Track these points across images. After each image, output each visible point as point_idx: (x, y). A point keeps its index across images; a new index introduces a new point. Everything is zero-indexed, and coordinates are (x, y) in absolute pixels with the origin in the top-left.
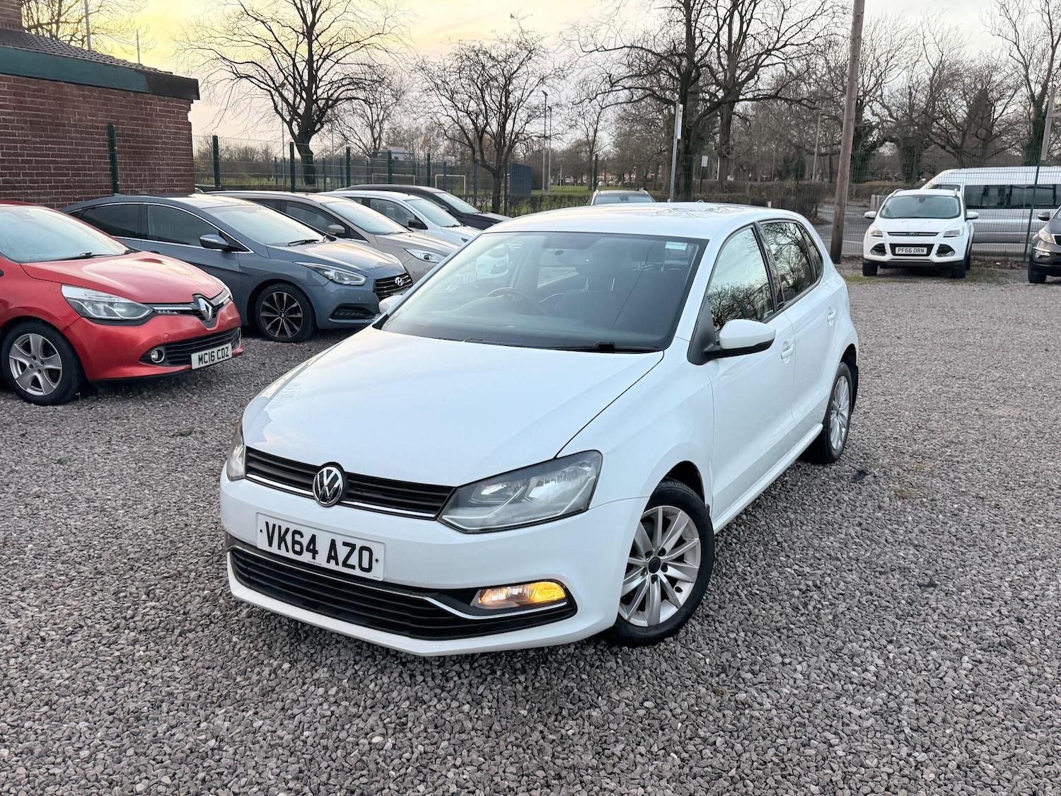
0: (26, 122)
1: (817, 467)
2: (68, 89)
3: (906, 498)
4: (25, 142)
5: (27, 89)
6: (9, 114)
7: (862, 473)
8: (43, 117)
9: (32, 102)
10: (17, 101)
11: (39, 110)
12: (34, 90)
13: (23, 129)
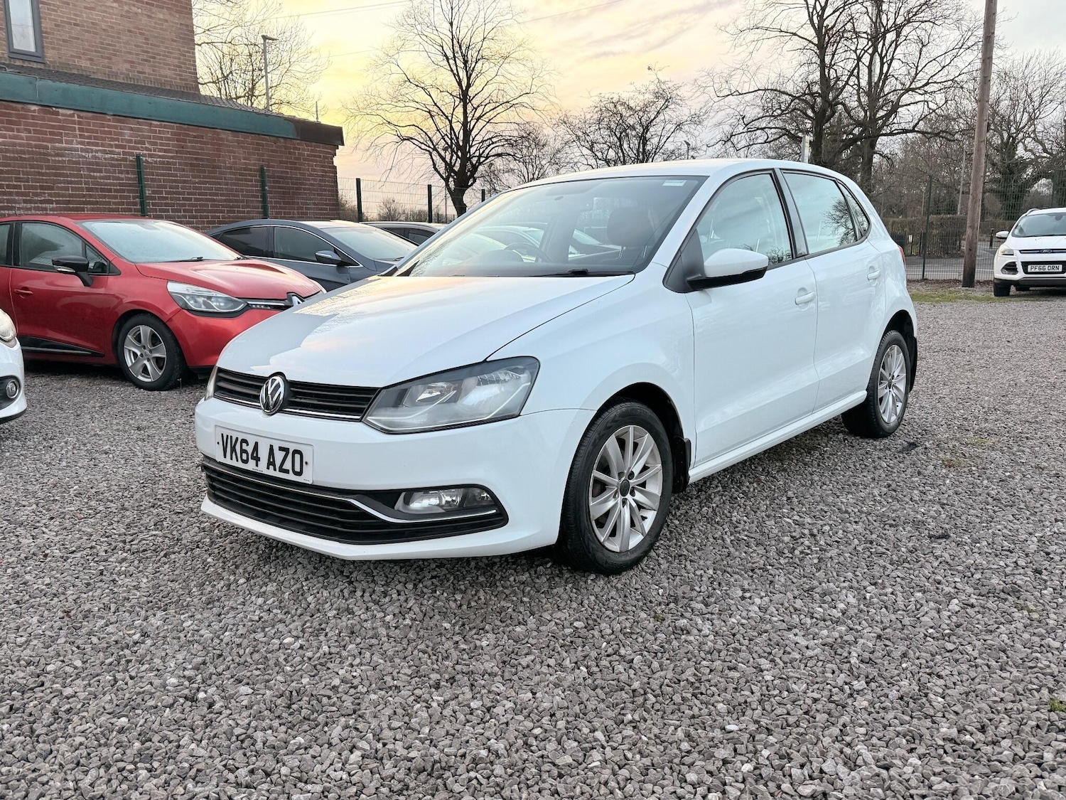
0: (186, 164)
1: (866, 440)
2: (224, 135)
3: (953, 466)
4: (185, 182)
5: (188, 135)
6: (172, 157)
7: (913, 445)
8: (202, 160)
9: (193, 147)
10: (178, 146)
11: (198, 154)
12: (195, 137)
13: (184, 170)
